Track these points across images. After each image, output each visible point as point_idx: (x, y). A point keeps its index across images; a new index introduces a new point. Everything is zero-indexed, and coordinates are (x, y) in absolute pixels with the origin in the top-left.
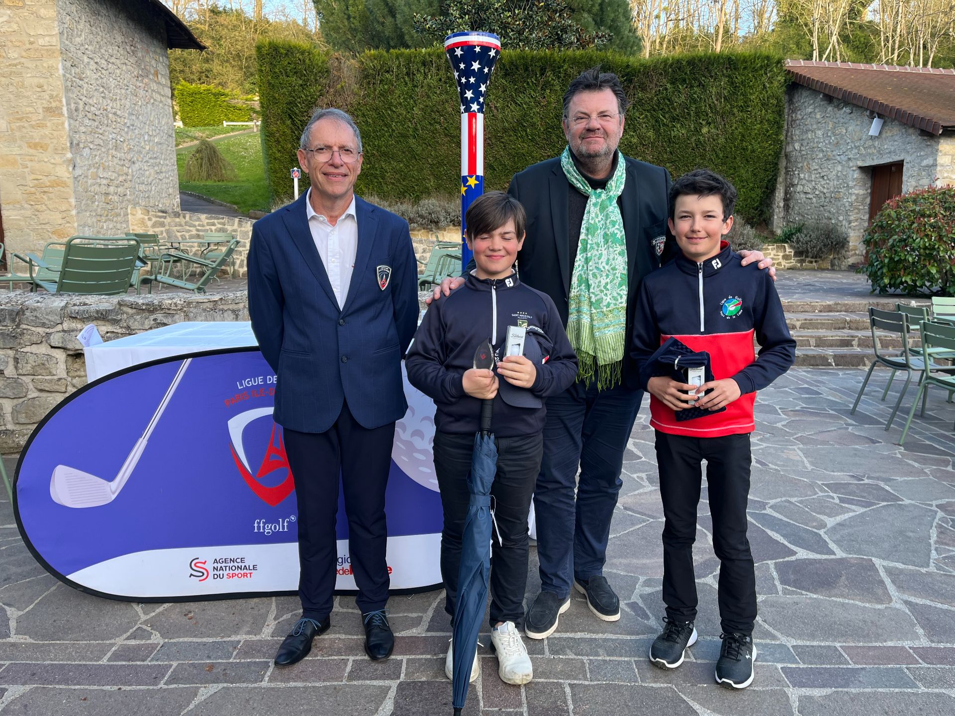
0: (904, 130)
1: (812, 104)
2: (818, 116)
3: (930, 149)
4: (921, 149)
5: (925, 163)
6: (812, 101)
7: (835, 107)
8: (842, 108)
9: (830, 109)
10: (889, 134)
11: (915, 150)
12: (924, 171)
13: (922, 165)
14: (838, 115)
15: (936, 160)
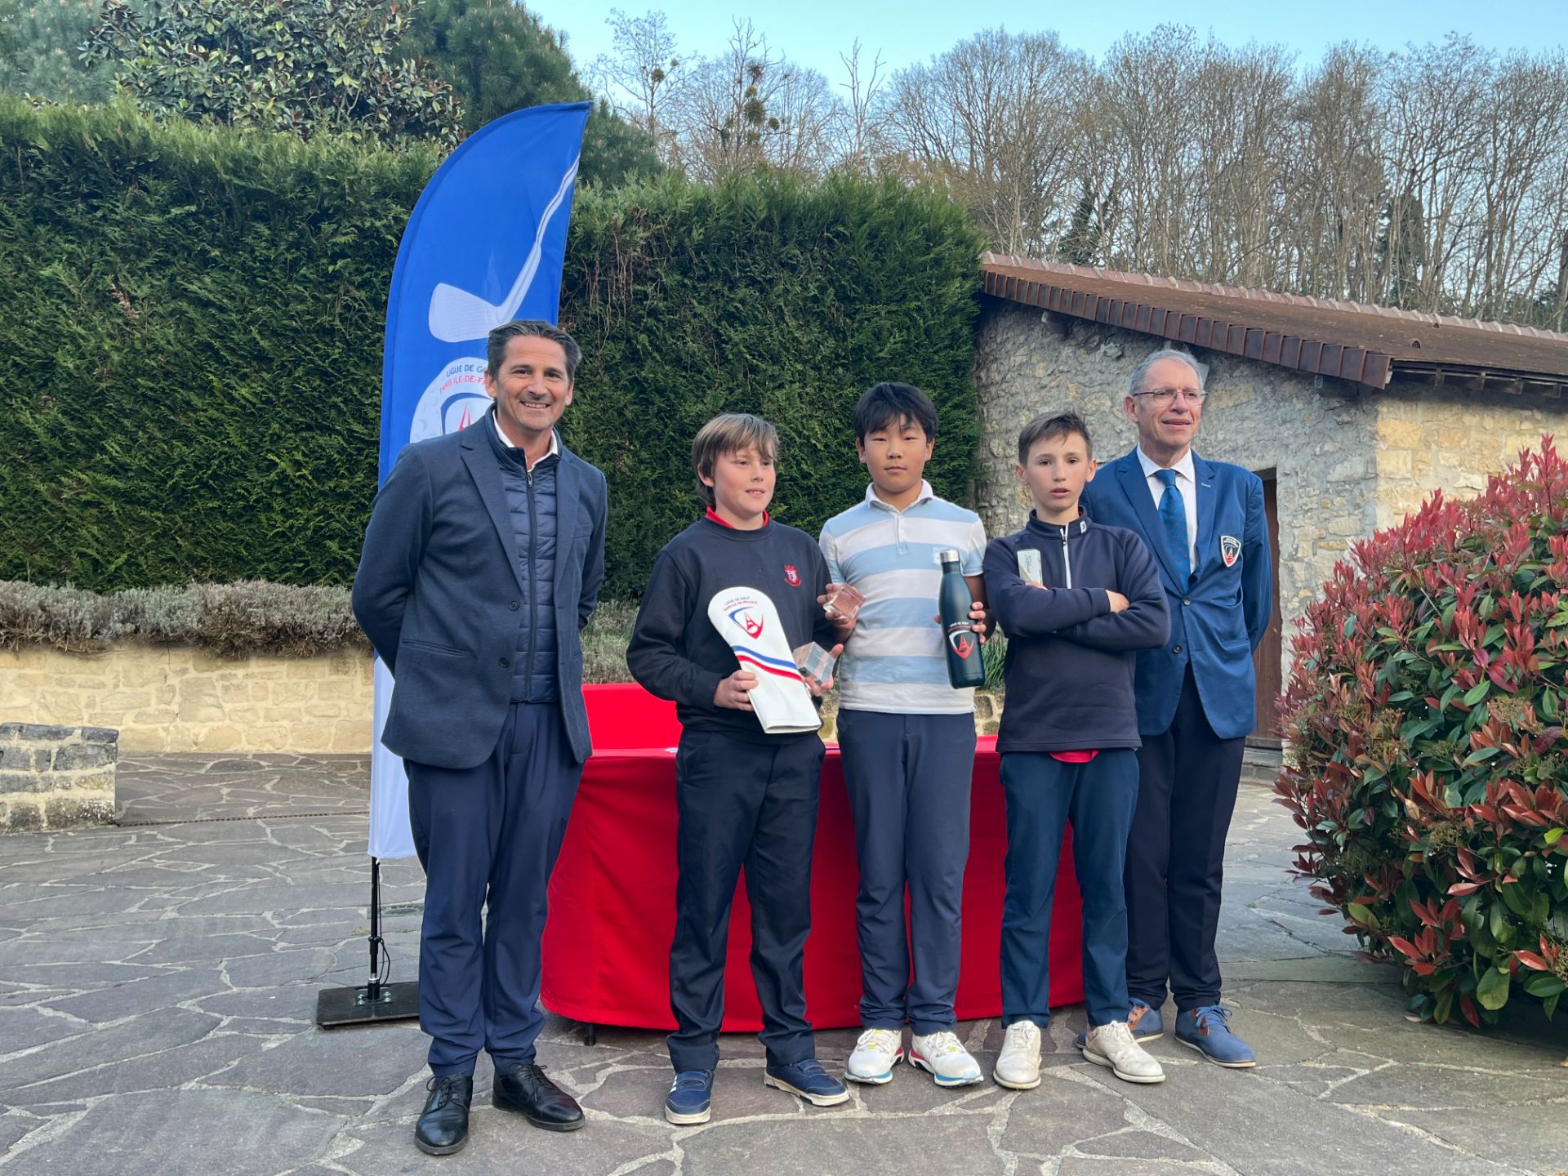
0: (1267, 389)
1: (1023, 344)
2: (1040, 372)
3: (1352, 434)
4: (1324, 436)
5: (1339, 472)
6: (1022, 338)
7: (1078, 346)
8: (1098, 347)
9: (1067, 351)
10: (1225, 402)
11: (1303, 440)
12: (1338, 493)
13: (1330, 478)
14: (1088, 366)
15: (1373, 462)
